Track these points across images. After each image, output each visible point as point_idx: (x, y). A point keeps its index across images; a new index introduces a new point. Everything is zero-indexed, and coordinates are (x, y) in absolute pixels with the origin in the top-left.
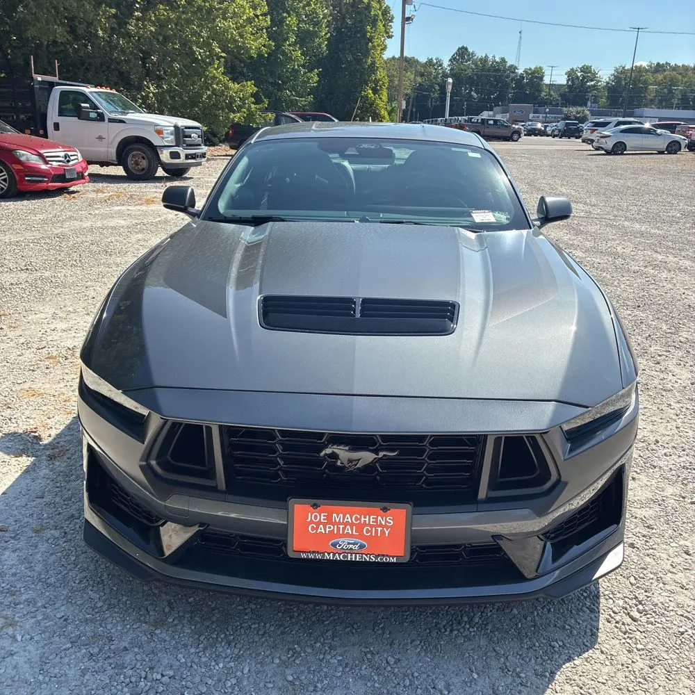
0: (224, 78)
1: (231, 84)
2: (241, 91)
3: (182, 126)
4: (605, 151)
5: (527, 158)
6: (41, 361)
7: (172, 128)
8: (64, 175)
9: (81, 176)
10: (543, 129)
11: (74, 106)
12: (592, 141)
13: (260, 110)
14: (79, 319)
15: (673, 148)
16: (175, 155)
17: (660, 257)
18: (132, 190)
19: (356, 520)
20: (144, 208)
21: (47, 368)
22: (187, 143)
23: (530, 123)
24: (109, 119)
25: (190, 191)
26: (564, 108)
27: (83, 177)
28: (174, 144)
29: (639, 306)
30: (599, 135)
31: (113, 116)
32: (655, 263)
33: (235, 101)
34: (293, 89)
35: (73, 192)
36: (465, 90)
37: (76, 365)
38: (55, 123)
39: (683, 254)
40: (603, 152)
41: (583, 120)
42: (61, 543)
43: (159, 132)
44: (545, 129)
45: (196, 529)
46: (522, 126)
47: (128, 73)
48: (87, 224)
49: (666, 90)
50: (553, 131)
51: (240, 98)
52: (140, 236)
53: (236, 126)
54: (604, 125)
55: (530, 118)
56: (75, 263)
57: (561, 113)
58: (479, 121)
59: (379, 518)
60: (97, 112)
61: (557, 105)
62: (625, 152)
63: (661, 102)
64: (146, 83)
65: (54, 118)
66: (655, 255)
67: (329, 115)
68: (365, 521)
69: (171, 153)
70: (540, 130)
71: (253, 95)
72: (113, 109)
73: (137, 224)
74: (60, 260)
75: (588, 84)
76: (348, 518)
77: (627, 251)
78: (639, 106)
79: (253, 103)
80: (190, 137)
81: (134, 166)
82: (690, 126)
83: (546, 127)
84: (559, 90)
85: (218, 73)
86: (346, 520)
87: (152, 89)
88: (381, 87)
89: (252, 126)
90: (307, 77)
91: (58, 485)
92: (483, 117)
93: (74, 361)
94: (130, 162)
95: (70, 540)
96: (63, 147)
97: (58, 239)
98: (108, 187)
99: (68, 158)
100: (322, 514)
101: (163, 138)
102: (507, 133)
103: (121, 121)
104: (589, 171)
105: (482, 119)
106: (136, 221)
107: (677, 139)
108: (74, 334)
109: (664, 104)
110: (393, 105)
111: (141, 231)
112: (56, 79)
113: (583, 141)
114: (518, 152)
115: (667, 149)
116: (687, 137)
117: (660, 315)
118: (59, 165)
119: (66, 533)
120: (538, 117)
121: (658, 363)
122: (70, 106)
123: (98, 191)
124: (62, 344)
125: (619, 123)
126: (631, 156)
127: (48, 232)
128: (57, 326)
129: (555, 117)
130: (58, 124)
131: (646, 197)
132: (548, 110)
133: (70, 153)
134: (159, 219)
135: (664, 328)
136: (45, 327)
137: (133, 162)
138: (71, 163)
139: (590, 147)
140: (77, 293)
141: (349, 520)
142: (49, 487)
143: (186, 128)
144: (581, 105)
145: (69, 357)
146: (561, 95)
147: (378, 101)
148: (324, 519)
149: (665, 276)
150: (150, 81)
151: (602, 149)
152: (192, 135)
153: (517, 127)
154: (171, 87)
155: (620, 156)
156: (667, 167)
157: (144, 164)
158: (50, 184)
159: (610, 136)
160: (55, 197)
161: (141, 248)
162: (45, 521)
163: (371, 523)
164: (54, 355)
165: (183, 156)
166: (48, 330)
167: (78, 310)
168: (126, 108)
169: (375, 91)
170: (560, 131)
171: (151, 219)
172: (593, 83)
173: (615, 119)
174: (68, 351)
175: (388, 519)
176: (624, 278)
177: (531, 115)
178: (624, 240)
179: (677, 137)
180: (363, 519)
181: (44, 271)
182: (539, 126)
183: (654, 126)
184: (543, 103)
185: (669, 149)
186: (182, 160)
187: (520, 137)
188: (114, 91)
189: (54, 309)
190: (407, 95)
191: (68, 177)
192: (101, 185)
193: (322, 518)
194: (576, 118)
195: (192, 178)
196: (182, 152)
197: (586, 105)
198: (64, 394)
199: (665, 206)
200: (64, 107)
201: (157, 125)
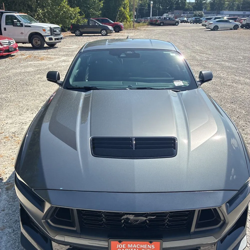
0: (67, 6)
1: (70, 9)
2: (74, 11)
3: (53, 28)
4: (211, 29)
5: (182, 33)
6: (2, 139)
7: (49, 28)
8: (9, 50)
9: (15, 50)
10: (187, 20)
11: (11, 21)
12: (206, 25)
13: (82, 18)
14: (17, 118)
15: (236, 27)
16: (51, 39)
17: (237, 78)
18: (35, 54)
19: (138, 246)
20: (40, 62)
21: (5, 143)
22: (55, 34)
23: (182, 18)
24: (25, 26)
25: (58, 73)
26: (194, 12)
27: (16, 50)
28: (50, 35)
29: (232, 102)
30: (209, 23)
31: (26, 24)
32: (236, 81)
33: (72, 15)
34: (94, 8)
35: (13, 56)
36: (157, 6)
37: (16, 141)
38: (4, 28)
39: (246, 76)
40: (210, 29)
41: (201, 16)
42: (12, 235)
43: (44, 30)
44: (188, 20)
45: (68, 247)
46: (179, 19)
47: (31, 5)
48: (18, 71)
49: (231, 4)
50: (191, 21)
51: (74, 14)
52: (39, 76)
53: (73, 25)
54: (210, 19)
55: (182, 16)
56: (14, 90)
57: (193, 13)
58: (163, 18)
59: (148, 246)
60: (20, 23)
61: (191, 10)
62: (218, 29)
63: (230, 8)
64: (38, 9)
65: (4, 26)
66: (235, 77)
67: (107, 19)
68: (142, 247)
69: (49, 38)
70: (186, 21)
71: (79, 13)
72: (26, 22)
73: (38, 70)
74: (8, 89)
75: (203, 2)
76: (134, 246)
77: (225, 75)
78: (222, 10)
79: (79, 16)
80: (56, 31)
81: (35, 43)
82: (242, 19)
83: (188, 19)
84: (192, 4)
85: (65, 4)
86: (134, 247)
87: (40, 11)
88: (126, 6)
89: (79, 24)
90: (99, 4)
91: (10, 204)
92: (165, 17)
93: (15, 139)
94: (34, 42)
95: (16, 234)
96: (8, 38)
97: (7, 78)
98: (26, 53)
99: (10, 43)
100: (123, 245)
101: (46, 32)
102: (174, 22)
103: (30, 26)
104: (205, 38)
105: (164, 18)
106: (37, 69)
107: (237, 24)
108: (15, 125)
109: (231, 9)
110: (131, 13)
111: (39, 74)
112: (4, 11)
113: (202, 25)
114: (178, 30)
115: (233, 28)
116: (241, 23)
117: (241, 106)
118: (7, 46)
119: (14, 230)
120: (185, 15)
121: (244, 130)
122: (10, 21)
123: (22, 55)
124: (10, 130)
125: (216, 18)
126: (220, 31)
127: (3, 75)
128: (8, 122)
129: (191, 15)
130: (5, 28)
131: (229, 50)
132: (188, 13)
133: (10, 41)
134: (46, 67)
135: (244, 112)
136: (3, 122)
137: (35, 42)
138: (11, 45)
139: (205, 27)
140: (16, 105)
141: (135, 247)
142: (7, 205)
143: (54, 28)
144: (201, 11)
145: (13, 137)
146: (193, 7)
147: (126, 12)
148: (124, 247)
149: (240, 87)
150: (40, 7)
151: (209, 28)
152: (57, 31)
153: (177, 20)
154: (48, 10)
155: (216, 31)
156: (234, 36)
157: (39, 43)
158: (4, 54)
159: (212, 23)
160: (6, 58)
161: (39, 82)
162: (5, 224)
163: (145, 248)
164: (7, 136)
165: (54, 39)
166: (5, 124)
167: (16, 113)
168: (31, 21)
169: (124, 8)
170: (193, 21)
171: (43, 68)
172: (205, 2)
173: (214, 17)
174: (13, 134)
175: (152, 246)
176: (225, 89)
177: (182, 15)
178: (223, 71)
179: (237, 23)
180: (141, 246)
181: (2, 95)
182: (185, 19)
183: (228, 19)
184: (187, 10)
185: (234, 28)
186: (54, 41)
187: (178, 24)
188: (26, 14)
189: (7, 113)
190: (136, 8)
191: (10, 50)
192: (23, 52)
193: (123, 246)
194: (199, 16)
195: (58, 47)
196: (53, 38)
197: (202, 11)
198: (11, 156)
199: (236, 54)
200: (7, 21)
201: (43, 27)
